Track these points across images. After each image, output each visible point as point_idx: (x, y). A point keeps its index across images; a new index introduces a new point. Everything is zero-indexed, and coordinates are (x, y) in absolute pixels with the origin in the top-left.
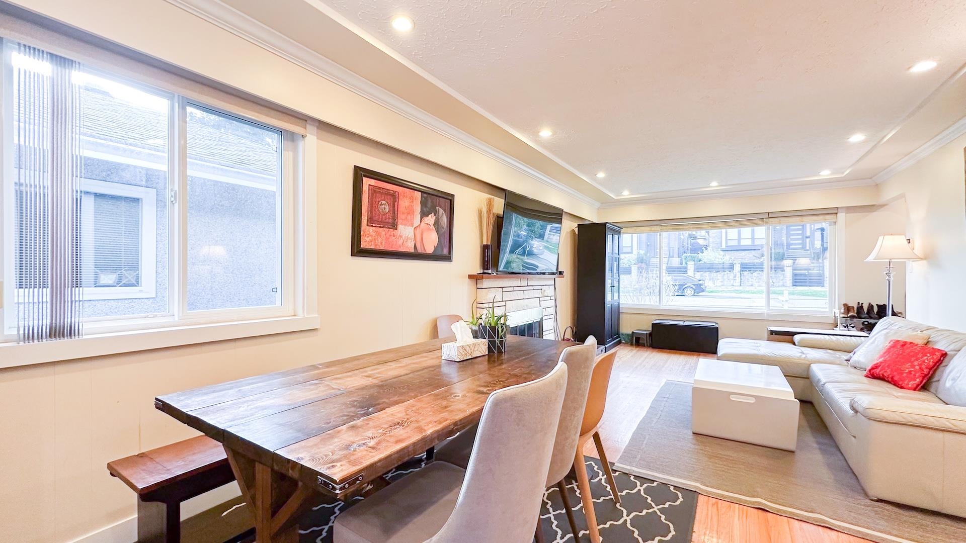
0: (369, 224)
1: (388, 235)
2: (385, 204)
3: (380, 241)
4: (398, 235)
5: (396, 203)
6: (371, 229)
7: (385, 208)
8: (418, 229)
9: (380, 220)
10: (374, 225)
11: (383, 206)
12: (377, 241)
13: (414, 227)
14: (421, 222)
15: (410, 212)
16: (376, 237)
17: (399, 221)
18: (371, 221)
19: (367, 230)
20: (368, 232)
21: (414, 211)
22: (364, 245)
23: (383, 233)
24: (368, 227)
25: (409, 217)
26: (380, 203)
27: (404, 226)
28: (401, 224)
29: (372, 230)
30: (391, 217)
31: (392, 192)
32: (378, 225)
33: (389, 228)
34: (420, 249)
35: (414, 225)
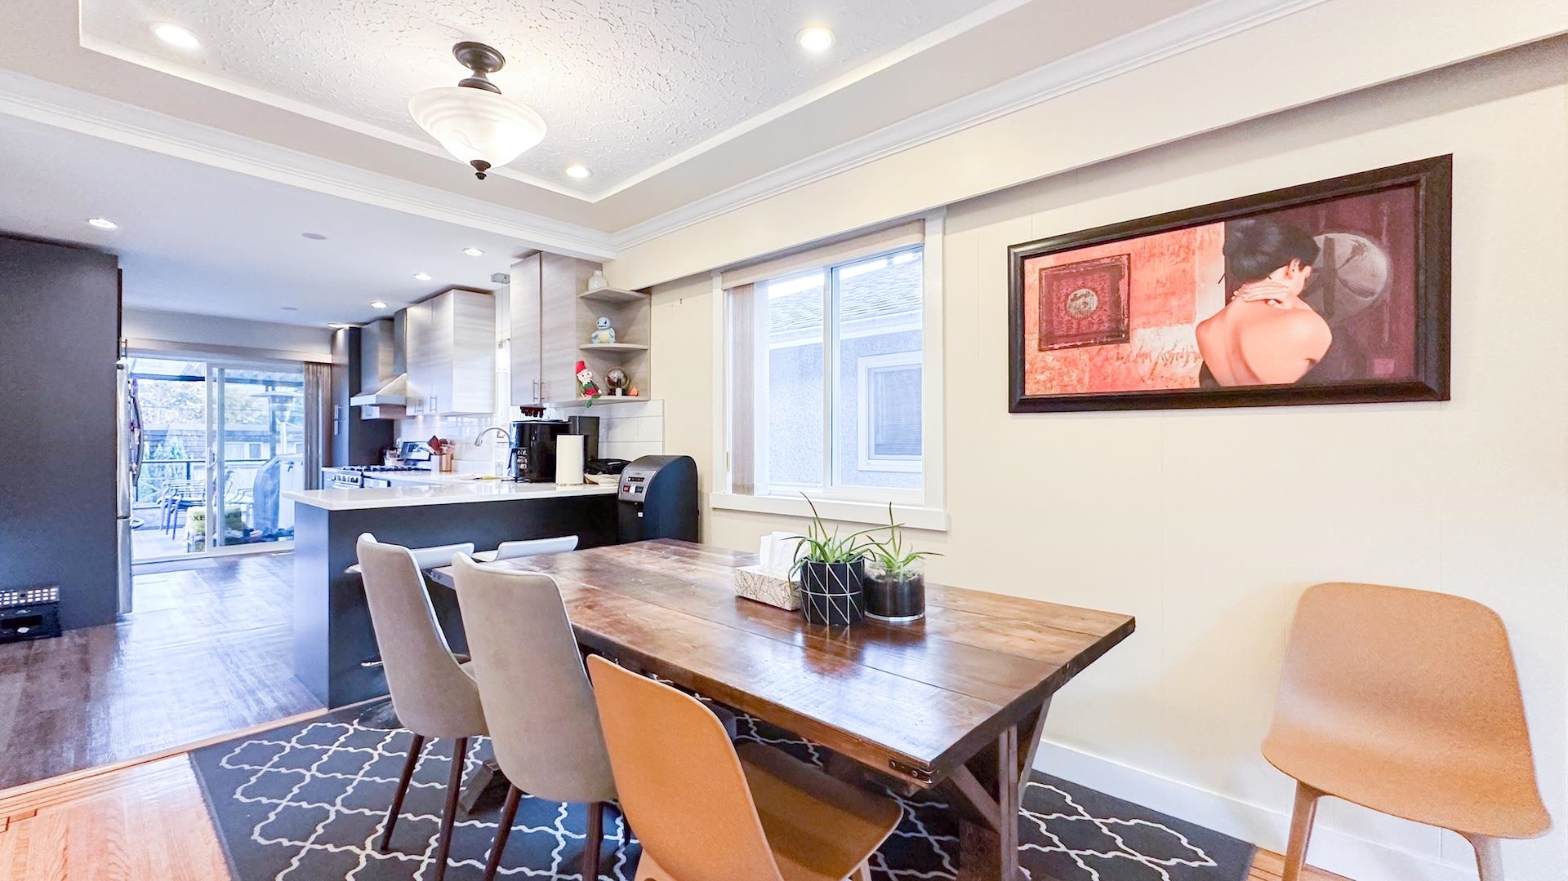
0: (1044, 347)
1: (1098, 360)
2: (1085, 296)
3: (1074, 375)
4: (1134, 354)
5: (1123, 285)
6: (1049, 357)
7: (1085, 303)
8: (1215, 325)
9: (1073, 331)
10: (1056, 346)
11: (1081, 300)
12: (1066, 378)
13: (1196, 324)
14: (1228, 301)
15: (1183, 286)
16: (1065, 370)
17: (1136, 321)
18: (1048, 341)
19: (1039, 359)
20: (1043, 364)
21: (1193, 283)
22: (1031, 390)
23: (1085, 357)
24: (1043, 353)
25: (1174, 302)
26: (1072, 296)
27: (1152, 329)
28: (1145, 325)
29: (1051, 358)
30: (1105, 318)
31: (1108, 261)
32: (1067, 345)
33: (1102, 343)
34: (1226, 377)
35: (1199, 319)
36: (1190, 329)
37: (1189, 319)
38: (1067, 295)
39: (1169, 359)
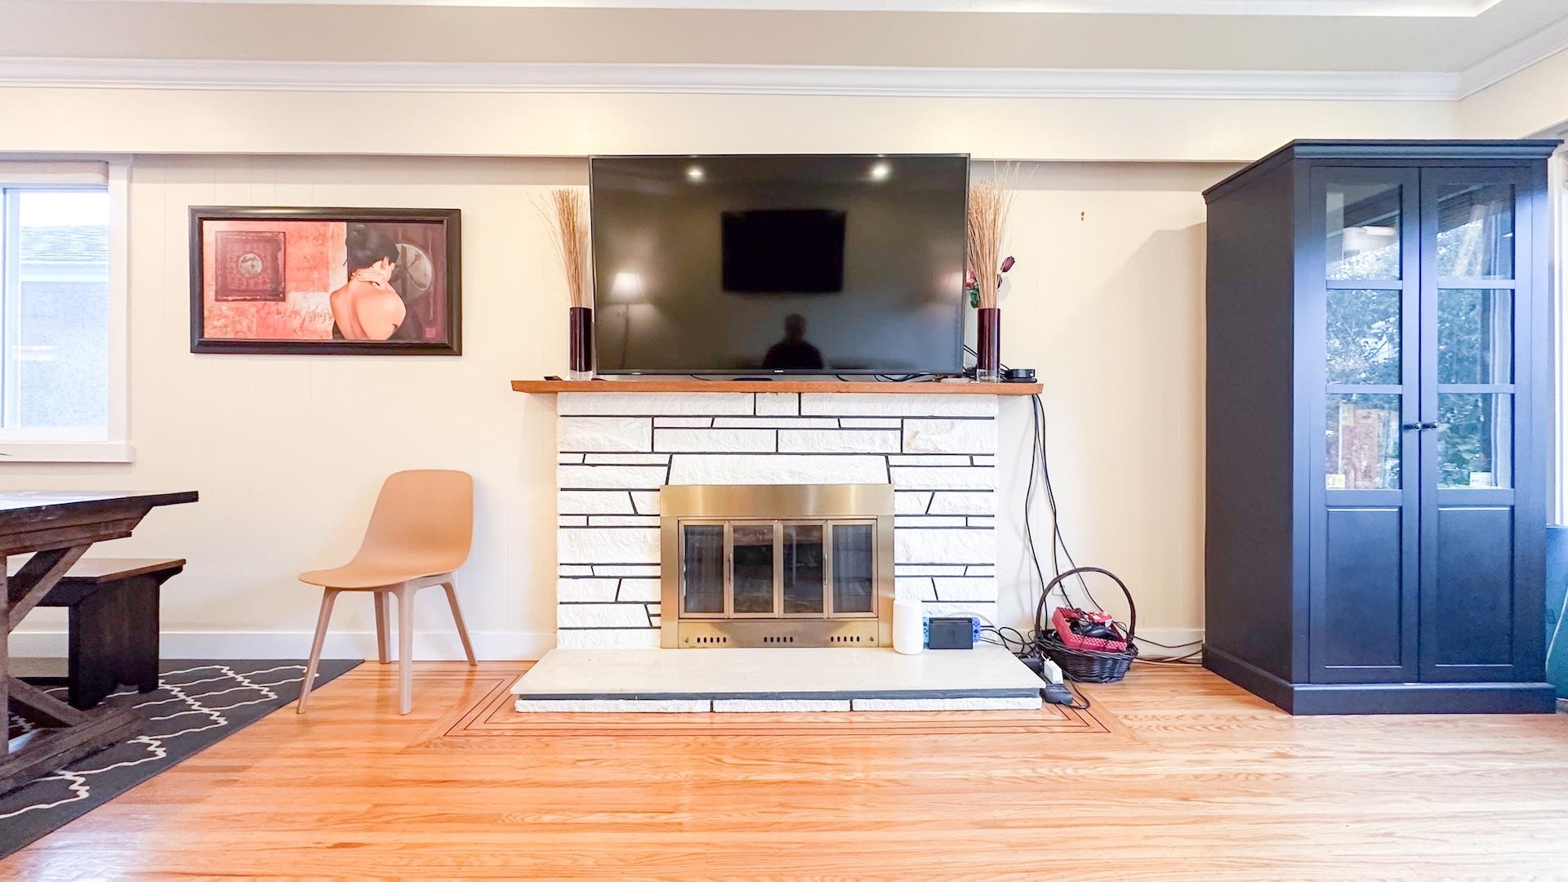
0: (219, 297)
1: (263, 313)
2: (253, 259)
3: (245, 324)
4: (289, 310)
5: (280, 255)
6: (224, 306)
7: (253, 266)
8: (342, 295)
9: (243, 288)
10: (230, 298)
11: (250, 263)
12: (238, 326)
13: (331, 291)
14: (349, 280)
15: (319, 264)
16: (237, 318)
17: (290, 286)
18: (223, 294)
19: (216, 307)
20: (219, 312)
21: (328, 263)
22: (210, 334)
23: (253, 310)
24: (218, 303)
25: (315, 275)
26: (242, 259)
27: (302, 293)
28: (297, 289)
29: (226, 308)
30: (268, 280)
31: (269, 235)
32: (239, 298)
33: (265, 300)
34: (350, 334)
35: (332, 289)
36: (327, 296)
37: (325, 289)
38: (238, 257)
39: (314, 316)
